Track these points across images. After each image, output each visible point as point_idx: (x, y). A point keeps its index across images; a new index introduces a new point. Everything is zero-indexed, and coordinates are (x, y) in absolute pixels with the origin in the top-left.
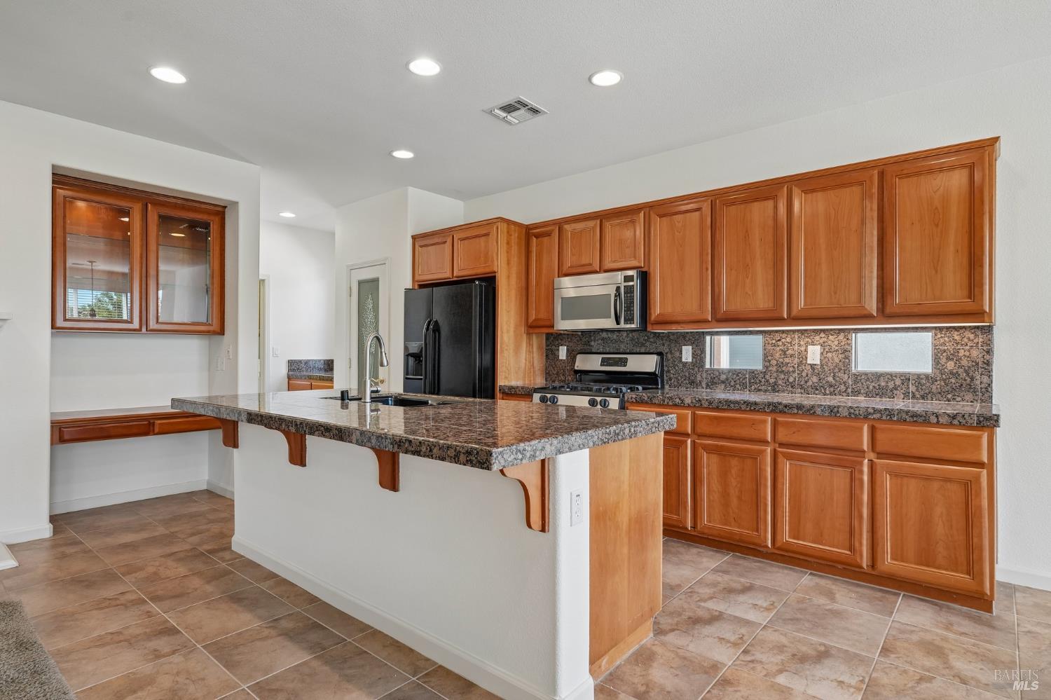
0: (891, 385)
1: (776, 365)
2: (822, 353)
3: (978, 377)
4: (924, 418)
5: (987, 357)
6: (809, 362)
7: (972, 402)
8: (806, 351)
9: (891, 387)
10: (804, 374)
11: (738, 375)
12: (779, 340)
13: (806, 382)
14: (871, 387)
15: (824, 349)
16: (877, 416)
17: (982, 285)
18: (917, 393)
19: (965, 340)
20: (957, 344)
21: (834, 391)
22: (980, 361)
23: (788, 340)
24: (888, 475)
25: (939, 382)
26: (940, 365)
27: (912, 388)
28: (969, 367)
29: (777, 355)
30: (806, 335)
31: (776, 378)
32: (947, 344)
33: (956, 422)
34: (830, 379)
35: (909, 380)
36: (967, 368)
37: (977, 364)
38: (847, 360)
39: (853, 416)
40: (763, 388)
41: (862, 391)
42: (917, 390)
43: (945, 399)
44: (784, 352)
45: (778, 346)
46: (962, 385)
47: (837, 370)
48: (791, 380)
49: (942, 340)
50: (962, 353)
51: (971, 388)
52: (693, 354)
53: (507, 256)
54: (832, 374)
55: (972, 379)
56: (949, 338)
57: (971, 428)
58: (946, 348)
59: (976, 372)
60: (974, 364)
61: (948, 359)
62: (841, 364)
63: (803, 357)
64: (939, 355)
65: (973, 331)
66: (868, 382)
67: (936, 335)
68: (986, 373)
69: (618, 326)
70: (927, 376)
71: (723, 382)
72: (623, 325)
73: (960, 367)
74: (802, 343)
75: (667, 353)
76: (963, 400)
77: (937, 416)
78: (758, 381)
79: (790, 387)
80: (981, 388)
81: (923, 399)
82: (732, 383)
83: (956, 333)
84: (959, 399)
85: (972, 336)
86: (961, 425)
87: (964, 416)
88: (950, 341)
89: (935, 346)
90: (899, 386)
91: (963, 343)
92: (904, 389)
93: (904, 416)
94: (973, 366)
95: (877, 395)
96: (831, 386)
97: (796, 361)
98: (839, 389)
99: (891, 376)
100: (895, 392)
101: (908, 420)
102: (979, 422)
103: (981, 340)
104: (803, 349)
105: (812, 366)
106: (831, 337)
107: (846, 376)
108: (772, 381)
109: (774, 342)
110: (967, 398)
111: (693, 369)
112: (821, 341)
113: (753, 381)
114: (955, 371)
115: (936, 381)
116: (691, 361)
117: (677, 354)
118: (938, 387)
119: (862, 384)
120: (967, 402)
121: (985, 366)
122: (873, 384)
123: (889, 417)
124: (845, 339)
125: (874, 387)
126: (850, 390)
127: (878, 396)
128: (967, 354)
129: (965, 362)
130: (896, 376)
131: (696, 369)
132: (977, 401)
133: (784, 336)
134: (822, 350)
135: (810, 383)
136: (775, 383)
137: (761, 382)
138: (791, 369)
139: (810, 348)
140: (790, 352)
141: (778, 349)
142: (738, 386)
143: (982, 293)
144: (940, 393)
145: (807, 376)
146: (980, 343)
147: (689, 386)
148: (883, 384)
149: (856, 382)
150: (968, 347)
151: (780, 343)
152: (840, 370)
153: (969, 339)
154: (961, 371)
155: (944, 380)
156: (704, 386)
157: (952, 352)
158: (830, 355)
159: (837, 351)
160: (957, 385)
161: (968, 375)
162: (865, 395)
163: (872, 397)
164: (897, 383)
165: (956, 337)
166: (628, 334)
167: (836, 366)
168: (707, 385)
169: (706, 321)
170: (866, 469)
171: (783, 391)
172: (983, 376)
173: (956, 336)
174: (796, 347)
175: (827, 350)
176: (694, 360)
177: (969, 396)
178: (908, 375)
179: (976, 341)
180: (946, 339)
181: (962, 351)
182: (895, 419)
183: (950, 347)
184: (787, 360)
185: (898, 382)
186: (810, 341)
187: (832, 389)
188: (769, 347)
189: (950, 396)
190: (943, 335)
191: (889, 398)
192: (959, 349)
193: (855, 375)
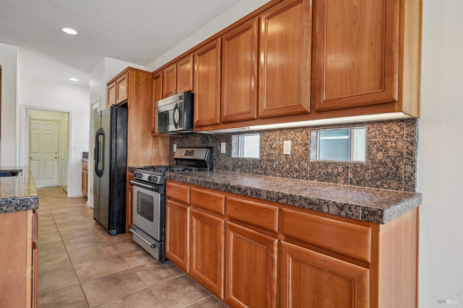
0: (335, 172)
1: (266, 155)
2: (292, 146)
3: (403, 167)
4: (318, 207)
5: (411, 148)
6: (284, 153)
7: (397, 189)
8: (283, 144)
9: (335, 173)
10: (281, 162)
11: (247, 162)
12: (268, 137)
13: (283, 168)
14: (322, 173)
15: (293, 143)
16: (284, 201)
17: (392, 75)
18: (354, 179)
19: (393, 132)
20: (386, 136)
21: (299, 175)
22: (405, 151)
23: (273, 137)
24: (290, 258)
25: (370, 171)
26: (371, 155)
27: (350, 175)
28: (395, 157)
29: (267, 148)
30: (283, 132)
31: (266, 165)
32: (378, 137)
33: (343, 213)
34: (297, 166)
35: (348, 168)
36: (393, 158)
37: (402, 155)
38: (307, 152)
39: (269, 200)
40: (259, 171)
41: (316, 176)
42: (354, 177)
43: (375, 186)
44: (271, 146)
45: (268, 141)
46: (389, 174)
47: (300, 159)
48: (274, 166)
49: (373, 134)
50: (389, 145)
51: (397, 177)
52: (226, 148)
53: (136, 91)
54: (298, 163)
55: (398, 168)
56: (379, 130)
57: (357, 221)
58: (376, 140)
59: (401, 162)
60: (399, 154)
61: (378, 150)
62: (303, 154)
63: (281, 149)
64: (371, 146)
65: (399, 124)
66: (320, 169)
67: (369, 129)
68: (410, 163)
69: (176, 130)
70: (361, 165)
71: (240, 167)
72: (178, 129)
73: (388, 157)
74: (281, 139)
75: (215, 147)
76: (389, 187)
77: (328, 206)
78: (257, 167)
79: (273, 171)
80: (405, 177)
81: (358, 185)
82: (244, 168)
83: (385, 126)
84: (386, 186)
85: (398, 129)
86: (348, 218)
87: (350, 208)
88: (380, 134)
89: (368, 138)
90: (341, 173)
91: (390, 135)
92: (344, 176)
93: (303, 203)
94: (398, 156)
95: (326, 179)
96: (297, 171)
97: (277, 152)
98: (302, 174)
99: (336, 164)
100: (338, 178)
101: (306, 207)
102: (364, 216)
103: (406, 132)
104: (281, 143)
105: (286, 156)
106: (298, 134)
107: (306, 164)
108: (264, 166)
109: (266, 138)
110: (392, 185)
111: (226, 158)
112: (292, 137)
113: (254, 166)
114: (383, 161)
115: (368, 169)
116: (225, 152)
117: (219, 148)
118: (370, 174)
119: (316, 170)
120: (393, 189)
121: (409, 156)
122: (323, 171)
123: (292, 203)
124: (306, 135)
125: (324, 173)
126: (308, 175)
127: (326, 181)
128: (394, 145)
129: (391, 153)
130: (339, 165)
131: (227, 158)
132: (401, 189)
133: (271, 134)
134: (292, 144)
135: (285, 169)
136: (266, 168)
137: (258, 167)
138: (274, 158)
139: (285, 142)
141: (268, 143)
142: (247, 170)
143: (392, 82)
144: (371, 180)
145: (283, 163)
146: (405, 135)
147: (224, 169)
148: (330, 171)
149: (312, 169)
150: (394, 139)
151: (269, 139)
152: (303, 159)
153: (396, 132)
154: (388, 160)
155: (375, 169)
156: (231, 169)
157: (381, 144)
158: (296, 147)
159: (301, 144)
160: (385, 173)
161: (394, 164)
162: (318, 180)
163: (323, 181)
164: (339, 170)
165: (385, 131)
167: (300, 156)
168: (232, 169)
169: (216, 124)
170: (276, 249)
171: (270, 175)
172: (407, 166)
173: (385, 129)
174: (277, 142)
175: (295, 144)
176: (227, 152)
177: (394, 184)
178: (347, 164)
179: (401, 133)
180: (377, 132)
181: (390, 143)
182: (297, 205)
183: (380, 139)
184: (272, 152)
185: (341, 169)
186: (285, 137)
187: (298, 174)
188: (263, 143)
189: (379, 183)
190: (374, 129)
191: (334, 182)
192: (387, 141)
193: (312, 163)
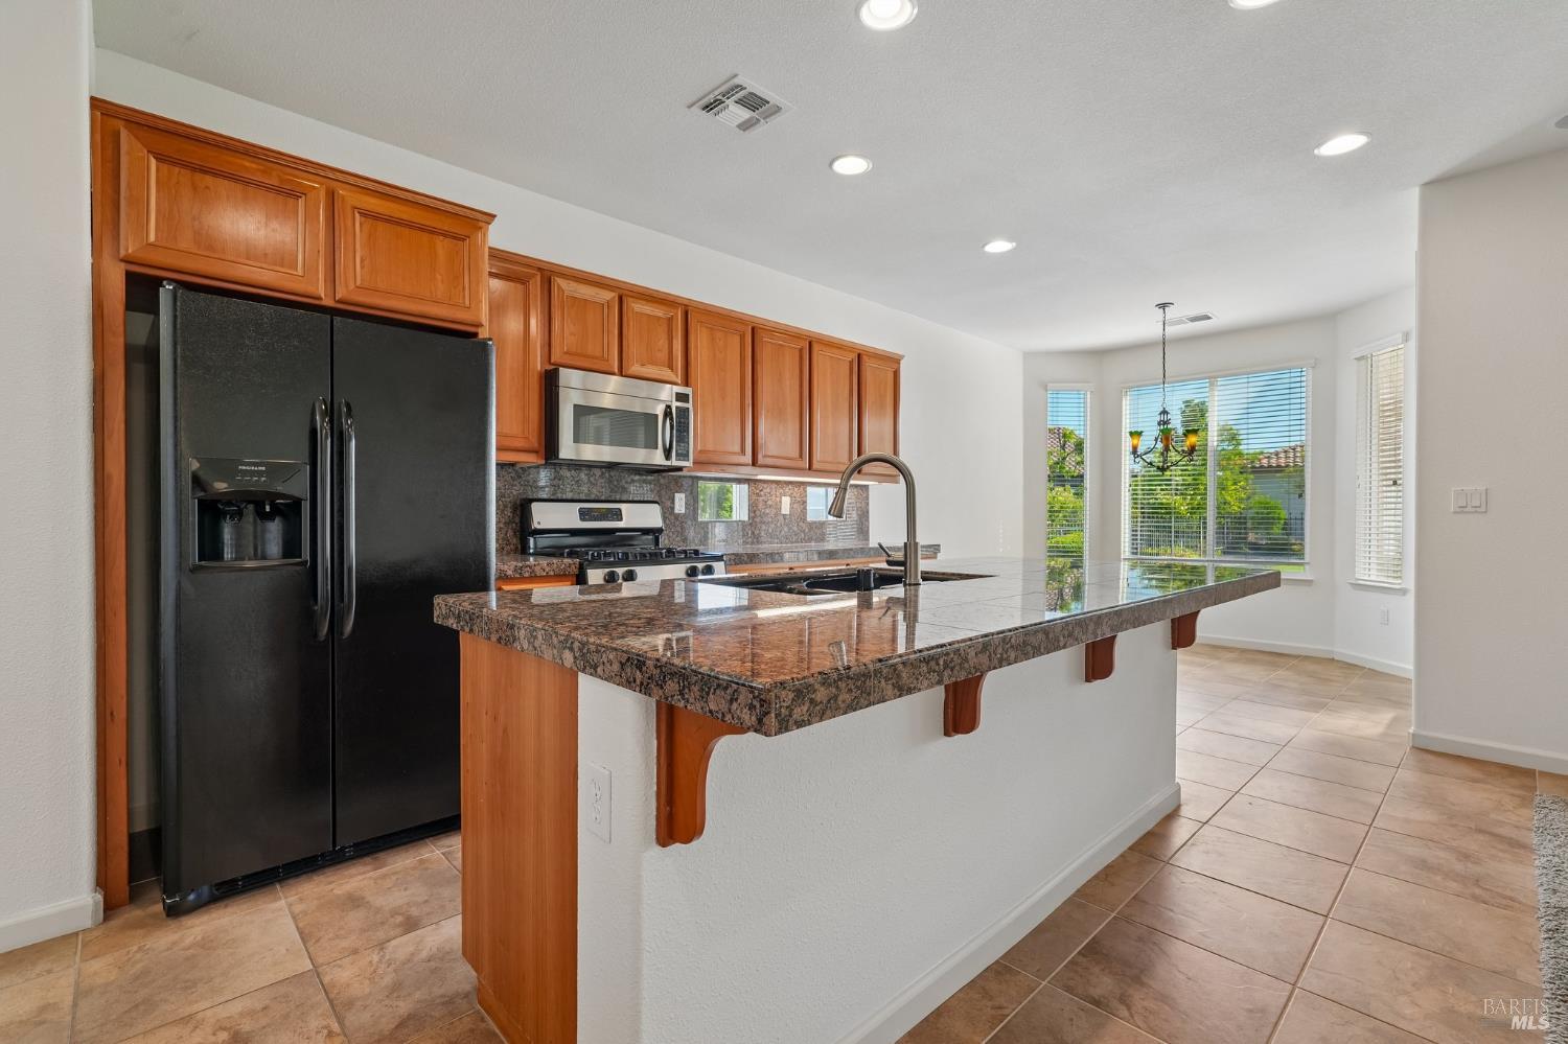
1: (759, 516)
2: (790, 504)
6: (782, 513)
8: (781, 502)
10: (778, 524)
12: (762, 491)
13: (780, 532)
14: (818, 534)
15: (791, 499)
20: (856, 497)
23: (768, 490)
26: (849, 514)
29: (761, 505)
30: (781, 486)
31: (760, 530)
32: (852, 498)
34: (795, 528)
38: (804, 511)
40: (749, 540)
41: (814, 537)
44: (765, 503)
45: (762, 495)
47: (798, 519)
48: (770, 530)
50: (858, 505)
52: (686, 503)
54: (796, 523)
58: (852, 501)
62: (801, 513)
63: (778, 508)
64: (849, 506)
66: (816, 530)
69: (668, 463)
72: (674, 462)
73: (858, 515)
74: (779, 494)
78: (746, 533)
79: (769, 538)
95: (821, 540)
96: (796, 535)
97: (773, 511)
98: (800, 537)
104: (778, 499)
105: (784, 516)
106: (797, 488)
107: (804, 525)
108: (756, 532)
109: (758, 491)
111: (686, 523)
112: (790, 493)
115: (848, 527)
116: (684, 512)
117: (669, 504)
122: (819, 531)
124: (803, 491)
126: (807, 537)
131: (689, 523)
133: (765, 486)
135: (783, 533)
136: (759, 535)
137: (748, 534)
138: (770, 520)
139: (784, 499)
140: (769, 503)
141: (762, 498)
145: (780, 526)
147: (681, 543)
149: (810, 530)
152: (801, 519)
154: (858, 518)
156: (697, 543)
158: (795, 506)
159: (799, 501)
162: (815, 541)
166: (603, 473)
167: (798, 516)
171: (764, 543)
174: (773, 498)
175: (793, 500)
176: (687, 511)
184: (767, 511)
186: (784, 492)
187: (796, 538)
188: (754, 497)
192: (857, 502)
193: (808, 523)
